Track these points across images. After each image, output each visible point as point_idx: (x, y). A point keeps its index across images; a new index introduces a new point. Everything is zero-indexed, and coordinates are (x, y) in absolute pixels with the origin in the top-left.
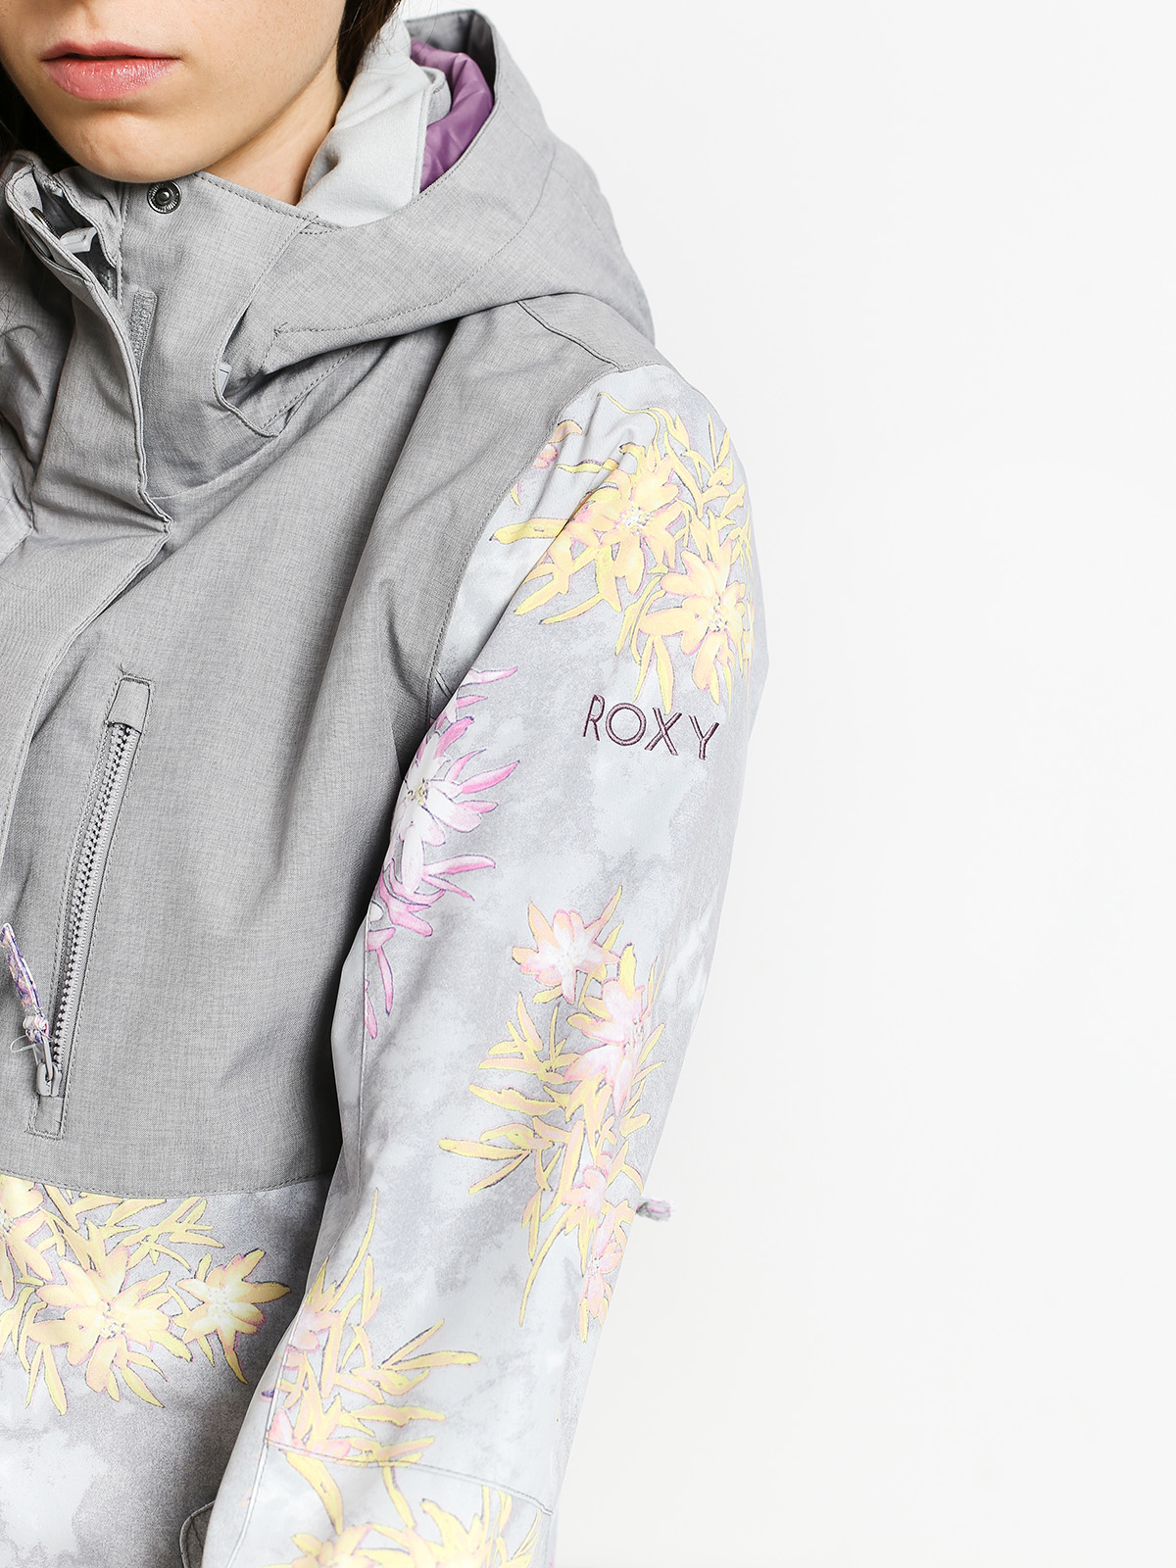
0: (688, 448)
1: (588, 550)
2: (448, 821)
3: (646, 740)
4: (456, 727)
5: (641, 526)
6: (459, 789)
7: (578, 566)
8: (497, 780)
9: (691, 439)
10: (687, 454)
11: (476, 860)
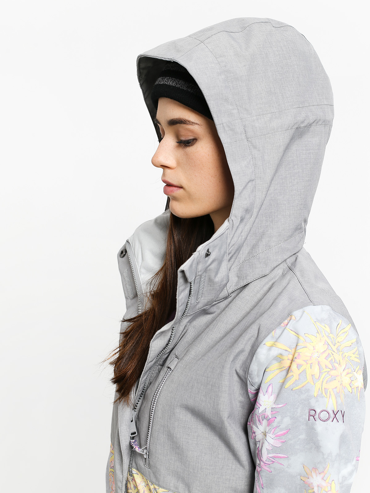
0: (330, 333)
1: (303, 366)
2: (272, 444)
3: (331, 419)
4: (272, 419)
5: (318, 358)
6: (274, 436)
7: (300, 371)
8: (284, 434)
9: (331, 331)
10: (329, 335)
11: (283, 455)
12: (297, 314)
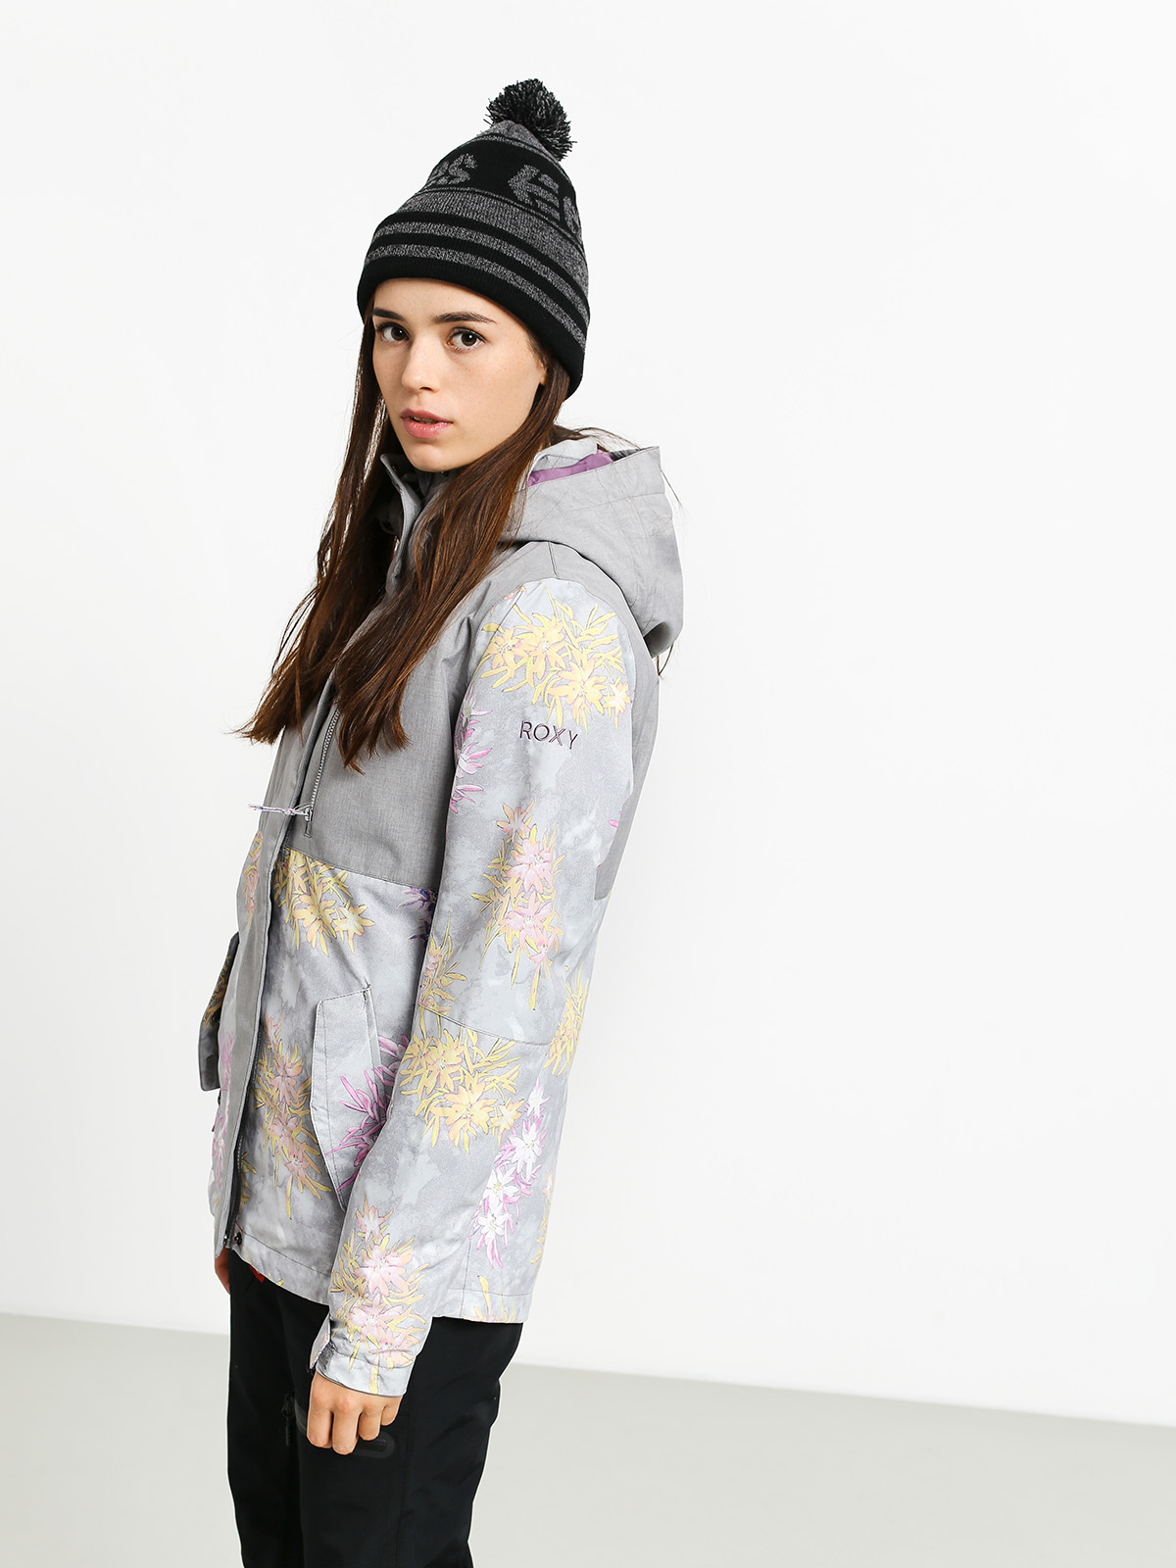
0: (572, 619)
1: (523, 659)
2: (464, 769)
3: (550, 739)
5: (546, 649)
6: (469, 757)
7: (518, 665)
9: (574, 616)
10: (571, 622)
11: (476, 787)
12: (529, 586)
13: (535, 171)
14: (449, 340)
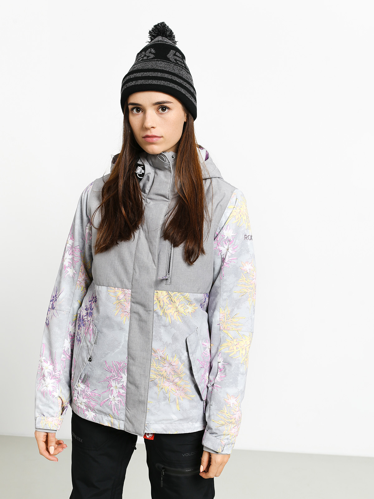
5: (245, 212)
7: (241, 218)
13: (174, 52)
14: (158, 110)
